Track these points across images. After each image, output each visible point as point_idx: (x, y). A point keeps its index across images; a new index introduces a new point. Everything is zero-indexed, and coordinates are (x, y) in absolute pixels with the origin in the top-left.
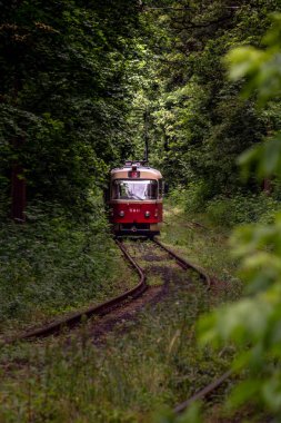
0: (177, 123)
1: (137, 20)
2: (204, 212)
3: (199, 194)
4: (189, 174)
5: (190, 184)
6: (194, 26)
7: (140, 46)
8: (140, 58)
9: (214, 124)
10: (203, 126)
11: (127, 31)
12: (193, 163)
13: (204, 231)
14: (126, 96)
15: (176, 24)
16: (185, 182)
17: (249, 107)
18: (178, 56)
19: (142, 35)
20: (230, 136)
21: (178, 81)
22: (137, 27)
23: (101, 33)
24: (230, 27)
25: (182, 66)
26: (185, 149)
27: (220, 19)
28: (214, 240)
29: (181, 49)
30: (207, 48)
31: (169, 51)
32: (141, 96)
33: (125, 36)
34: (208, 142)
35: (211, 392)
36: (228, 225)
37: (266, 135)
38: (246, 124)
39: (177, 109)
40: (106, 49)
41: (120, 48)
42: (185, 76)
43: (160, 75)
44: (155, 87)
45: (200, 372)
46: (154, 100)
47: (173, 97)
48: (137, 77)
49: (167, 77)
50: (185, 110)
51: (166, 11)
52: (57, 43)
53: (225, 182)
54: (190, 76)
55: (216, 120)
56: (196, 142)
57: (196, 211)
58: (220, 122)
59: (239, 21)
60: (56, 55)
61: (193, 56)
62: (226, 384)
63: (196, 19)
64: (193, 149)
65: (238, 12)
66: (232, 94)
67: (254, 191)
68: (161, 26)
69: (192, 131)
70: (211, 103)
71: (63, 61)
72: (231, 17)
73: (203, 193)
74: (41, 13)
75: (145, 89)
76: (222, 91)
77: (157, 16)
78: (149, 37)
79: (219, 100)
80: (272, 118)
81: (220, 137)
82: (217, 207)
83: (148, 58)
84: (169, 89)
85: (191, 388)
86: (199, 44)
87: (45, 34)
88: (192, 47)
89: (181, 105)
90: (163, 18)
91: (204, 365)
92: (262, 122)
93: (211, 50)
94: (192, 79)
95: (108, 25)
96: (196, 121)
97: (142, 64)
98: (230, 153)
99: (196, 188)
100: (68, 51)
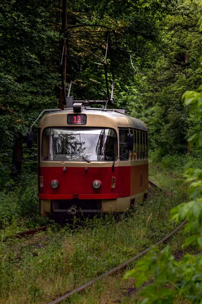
0: (150, 123)
1: (133, 78)
2: (161, 162)
3: (159, 154)
4: (155, 145)
5: (155, 150)
6: (158, 81)
7: (135, 90)
8: (134, 95)
9: (166, 124)
10: (161, 124)
11: (129, 83)
12: (156, 141)
13: (161, 170)
14: (128, 111)
15: (150, 80)
16: (153, 149)
17: (181, 117)
18: (150, 94)
19: (135, 85)
20: (173, 129)
21: (151, 105)
22: (133, 81)
23: (118, 84)
24: (173, 82)
25: (152, 98)
26: (153, 134)
27: (169, 79)
28: (166, 174)
29: (152, 91)
30: (163, 91)
31: (146, 92)
32: (134, 111)
33: (128, 85)
34: (163, 132)
35: (166, 240)
36: (171, 167)
37: (188, 129)
38: (180, 124)
39: (149, 117)
40: (120, 91)
41: (126, 90)
42: (153, 103)
43: (143, 102)
44: (140, 107)
45: (161, 232)
46: (140, 113)
47: (148, 111)
48: (133, 103)
49: (146, 103)
50: (153, 118)
51: (146, 75)
52: (99, 88)
53: (170, 148)
54: (156, 103)
55: (167, 122)
56: (158, 131)
57: (157, 162)
58: (168, 123)
59: (177, 79)
60: (98, 93)
61: (157, 94)
62: (172, 236)
63: (159, 78)
64: (156, 134)
65: (177, 76)
66: (174, 111)
67: (183, 153)
68: (144, 81)
69: (156, 127)
70: (164, 115)
71: (101, 96)
72: (174, 78)
73: (161, 154)
74: (92, 75)
75: (136, 108)
76: (169, 110)
77: (142, 77)
78: (139, 86)
79: (168, 113)
80: (191, 121)
81: (168, 129)
82: (167, 159)
83: (138, 95)
84: (146, 108)
85: (157, 238)
86: (160, 89)
87: (94, 84)
88: (156, 90)
89: (151, 115)
90: (144, 78)
91: (163, 229)
92: (187, 123)
93: (165, 92)
94: (156, 104)
95: (121, 81)
96: (158, 122)
97: (135, 97)
98: (172, 136)
99: (158, 151)
100: (103, 91)
